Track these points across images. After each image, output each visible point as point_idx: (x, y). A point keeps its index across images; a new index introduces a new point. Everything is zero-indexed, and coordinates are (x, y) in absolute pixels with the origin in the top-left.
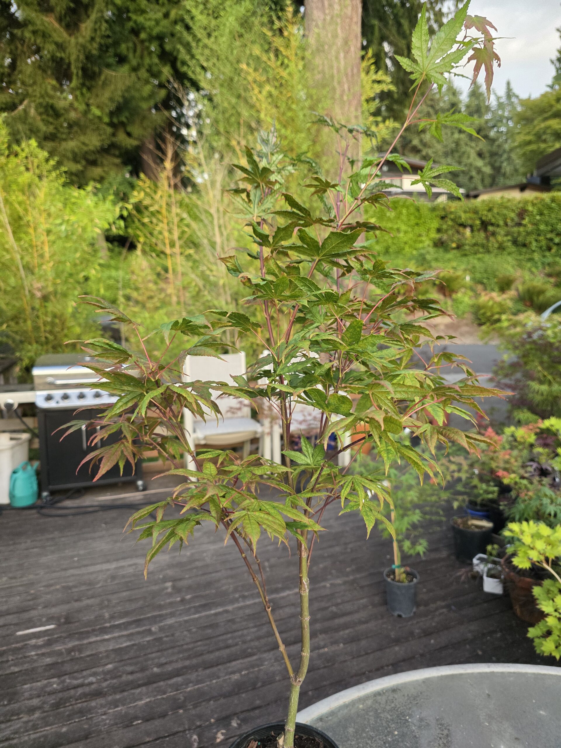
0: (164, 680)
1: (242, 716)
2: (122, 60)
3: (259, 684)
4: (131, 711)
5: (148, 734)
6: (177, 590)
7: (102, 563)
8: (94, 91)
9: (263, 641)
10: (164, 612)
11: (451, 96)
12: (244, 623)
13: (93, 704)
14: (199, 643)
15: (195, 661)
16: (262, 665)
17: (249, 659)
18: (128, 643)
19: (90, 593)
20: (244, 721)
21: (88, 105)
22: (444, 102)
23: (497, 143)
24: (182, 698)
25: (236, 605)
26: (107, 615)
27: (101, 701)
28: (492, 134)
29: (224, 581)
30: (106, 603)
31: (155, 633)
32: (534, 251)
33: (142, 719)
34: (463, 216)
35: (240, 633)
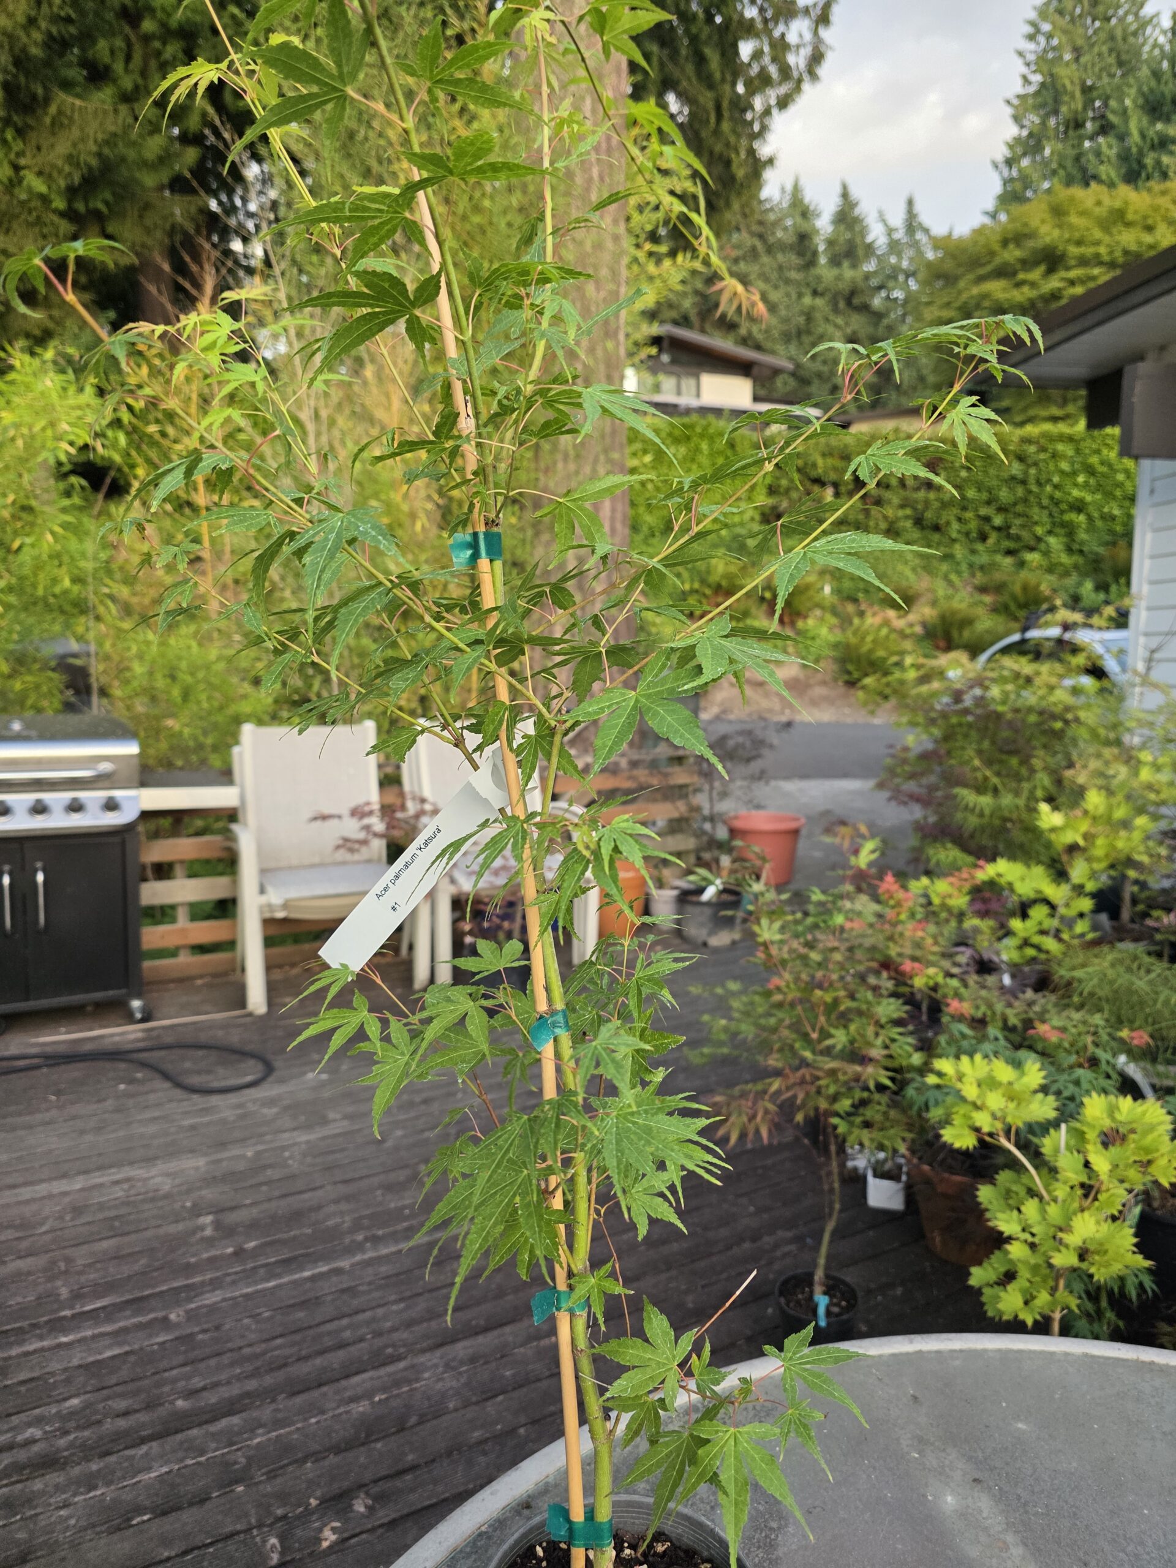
0: (200, 1425)
1: (375, 1489)
2: (97, 75)
3: (413, 1420)
4: (127, 1496)
5: (166, 1542)
6: (225, 1231)
7: (50, 1180)
8: (33, 136)
9: (419, 1329)
10: (197, 1279)
11: (799, 219)
12: (376, 1294)
13: (38, 1485)
14: (279, 1341)
15: (268, 1380)
16: (417, 1380)
17: (390, 1369)
18: (116, 1351)
19: (24, 1245)
20: (381, 1499)
21: (17, 168)
22: (785, 229)
23: (885, 321)
24: (243, 1460)
25: (358, 1258)
26: (64, 1292)
27: (56, 1478)
28: (877, 302)
29: (333, 1208)
30: (62, 1266)
31: (178, 1325)
32: (954, 541)
33: (152, 1510)
34: (820, 462)
35: (368, 1315)
